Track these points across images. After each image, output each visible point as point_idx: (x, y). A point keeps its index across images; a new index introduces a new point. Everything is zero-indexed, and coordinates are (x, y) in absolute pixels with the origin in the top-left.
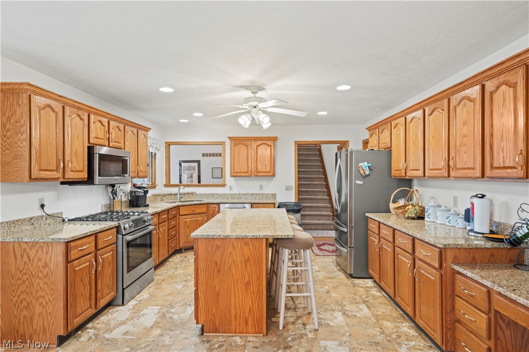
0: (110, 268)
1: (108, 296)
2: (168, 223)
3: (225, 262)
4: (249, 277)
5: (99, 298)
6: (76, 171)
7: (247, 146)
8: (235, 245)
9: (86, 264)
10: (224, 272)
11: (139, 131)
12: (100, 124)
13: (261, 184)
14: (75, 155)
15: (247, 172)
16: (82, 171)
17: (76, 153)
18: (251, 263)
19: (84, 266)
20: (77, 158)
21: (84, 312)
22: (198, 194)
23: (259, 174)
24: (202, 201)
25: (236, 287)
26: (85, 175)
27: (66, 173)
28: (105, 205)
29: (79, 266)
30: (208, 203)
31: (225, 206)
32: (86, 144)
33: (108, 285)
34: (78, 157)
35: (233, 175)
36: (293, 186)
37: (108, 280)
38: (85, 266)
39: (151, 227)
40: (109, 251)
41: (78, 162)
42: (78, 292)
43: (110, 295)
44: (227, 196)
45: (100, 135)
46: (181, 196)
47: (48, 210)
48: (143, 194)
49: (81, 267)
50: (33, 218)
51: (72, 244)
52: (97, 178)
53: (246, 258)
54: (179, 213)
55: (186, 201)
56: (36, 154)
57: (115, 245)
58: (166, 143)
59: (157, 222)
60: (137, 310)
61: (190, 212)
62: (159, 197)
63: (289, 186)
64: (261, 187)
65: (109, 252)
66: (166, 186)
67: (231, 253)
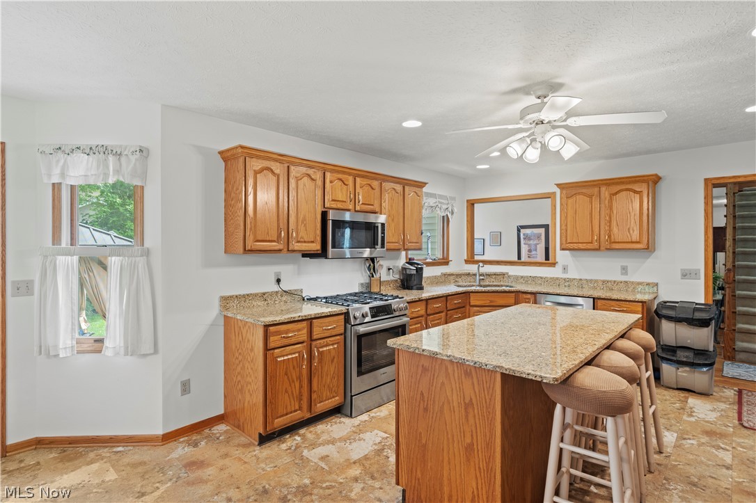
0: (334, 366)
1: (330, 401)
2: (447, 315)
3: (434, 398)
4: (472, 436)
5: (315, 400)
6: (305, 242)
7: (591, 196)
8: (449, 371)
9: (294, 356)
10: (433, 413)
11: (407, 188)
12: (340, 183)
13: (624, 264)
14: (302, 222)
15: (591, 243)
16: (312, 242)
17: (304, 220)
18: (476, 411)
19: (290, 357)
20: (305, 225)
21: (291, 413)
22: (512, 276)
23: (617, 246)
24: (512, 287)
25: (451, 446)
26: (316, 247)
27: (290, 245)
28: (362, 284)
29: (283, 356)
30: (517, 292)
31: (546, 298)
32: (319, 210)
33: (329, 386)
34: (307, 225)
35: (564, 247)
36: (699, 270)
37: (329, 380)
38: (292, 358)
39: (405, 320)
40: (331, 343)
41: (306, 230)
42: (280, 387)
43: (333, 399)
44: (557, 282)
45: (340, 197)
46: (481, 278)
47: (285, 286)
48: (415, 272)
49: (286, 358)
50: (266, 293)
51: (271, 328)
52: (330, 250)
53: (467, 401)
54: (470, 303)
55: (489, 286)
56: (251, 222)
57: (343, 336)
58: (468, 201)
59: (423, 312)
60: (360, 430)
61: (487, 303)
62: (452, 277)
63: (690, 270)
64: (624, 270)
65: (333, 345)
66: (467, 262)
67: (443, 384)
